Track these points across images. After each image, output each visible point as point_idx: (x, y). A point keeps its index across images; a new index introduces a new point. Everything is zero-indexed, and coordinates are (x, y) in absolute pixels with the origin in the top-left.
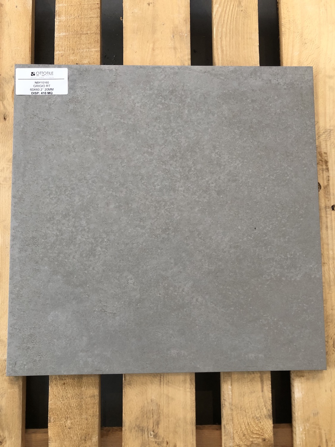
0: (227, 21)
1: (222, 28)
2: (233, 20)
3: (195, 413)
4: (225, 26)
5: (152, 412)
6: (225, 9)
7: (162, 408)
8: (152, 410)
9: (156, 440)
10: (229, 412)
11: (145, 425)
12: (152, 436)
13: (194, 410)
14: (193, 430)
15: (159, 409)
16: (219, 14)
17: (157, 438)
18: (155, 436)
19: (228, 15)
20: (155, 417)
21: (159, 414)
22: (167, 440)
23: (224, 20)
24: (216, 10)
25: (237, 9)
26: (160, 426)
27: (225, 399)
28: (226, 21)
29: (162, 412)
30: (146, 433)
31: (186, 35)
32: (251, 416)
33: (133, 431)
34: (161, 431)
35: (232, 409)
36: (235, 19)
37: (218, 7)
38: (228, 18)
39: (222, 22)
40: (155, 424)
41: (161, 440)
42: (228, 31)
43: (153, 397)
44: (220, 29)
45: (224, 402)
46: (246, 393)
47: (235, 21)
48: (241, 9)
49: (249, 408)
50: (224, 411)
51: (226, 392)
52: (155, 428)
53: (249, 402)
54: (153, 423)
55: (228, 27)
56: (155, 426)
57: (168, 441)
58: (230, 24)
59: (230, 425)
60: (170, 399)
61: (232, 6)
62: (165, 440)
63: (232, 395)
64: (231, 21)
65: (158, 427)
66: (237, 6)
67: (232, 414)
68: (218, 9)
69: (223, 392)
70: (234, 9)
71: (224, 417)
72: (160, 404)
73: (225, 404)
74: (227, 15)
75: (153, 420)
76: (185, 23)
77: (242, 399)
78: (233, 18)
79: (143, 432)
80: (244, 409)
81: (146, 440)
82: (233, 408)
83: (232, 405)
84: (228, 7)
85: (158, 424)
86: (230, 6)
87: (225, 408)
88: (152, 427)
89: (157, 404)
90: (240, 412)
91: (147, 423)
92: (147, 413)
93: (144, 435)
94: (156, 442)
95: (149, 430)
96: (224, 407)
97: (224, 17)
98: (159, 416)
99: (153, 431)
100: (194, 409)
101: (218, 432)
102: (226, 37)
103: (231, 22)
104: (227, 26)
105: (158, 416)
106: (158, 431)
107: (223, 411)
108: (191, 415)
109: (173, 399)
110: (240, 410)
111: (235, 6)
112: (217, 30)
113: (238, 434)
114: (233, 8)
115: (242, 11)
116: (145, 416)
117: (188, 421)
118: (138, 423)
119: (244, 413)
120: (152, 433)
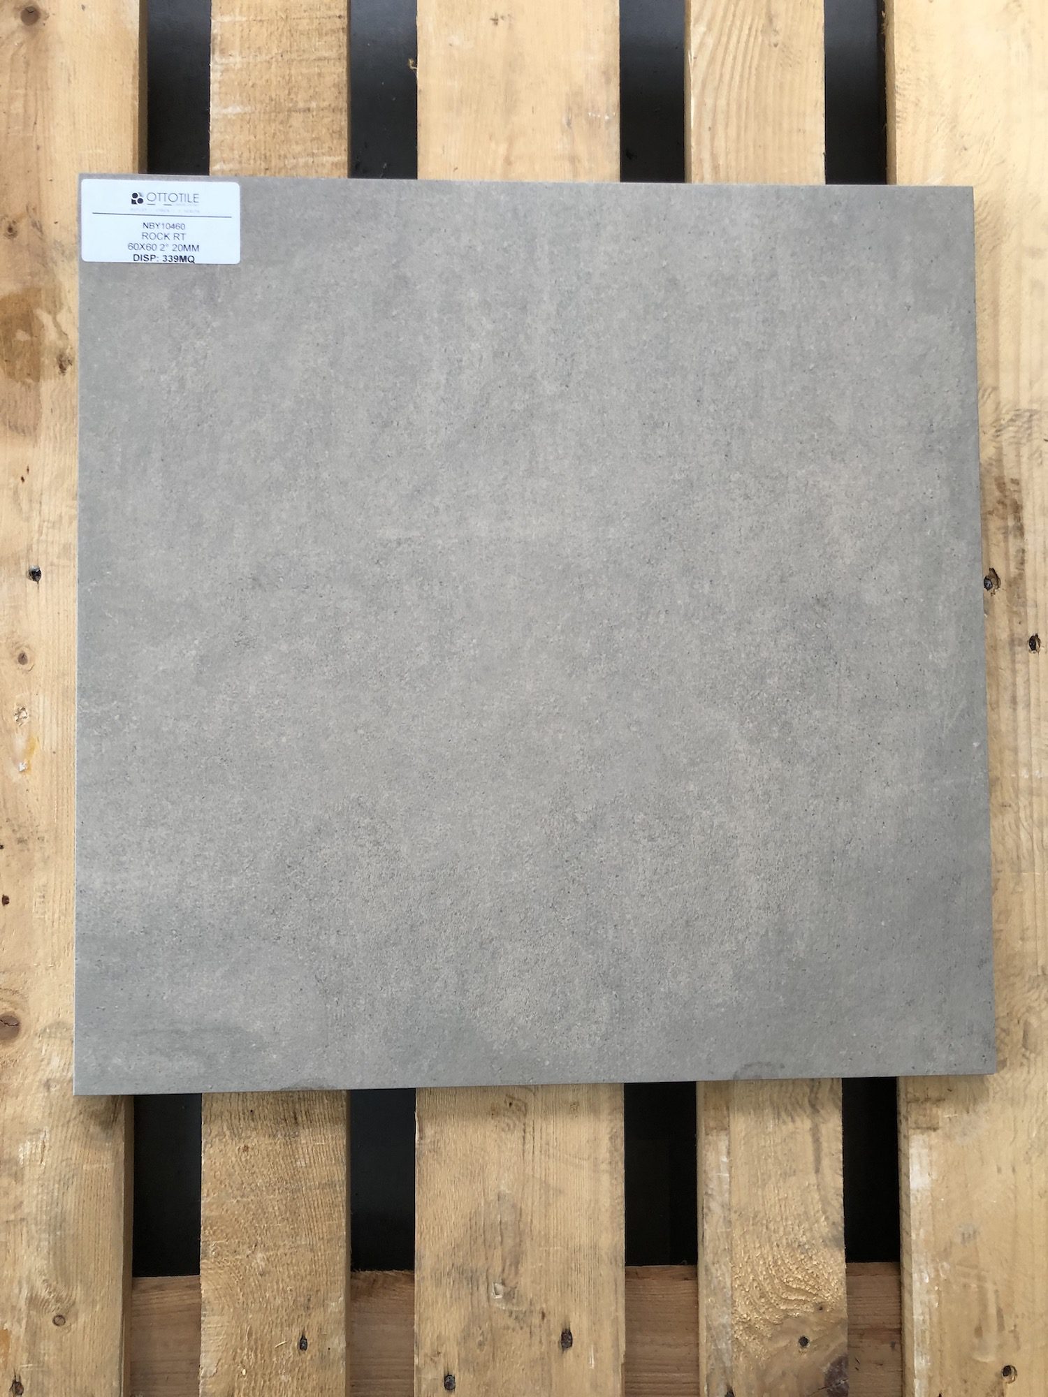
0: (732, 78)
1: (716, 99)
2: (750, 73)
3: (623, 1232)
4: (724, 91)
5: (501, 1229)
6: (724, 39)
7: (530, 1217)
8: (501, 1222)
9: (510, 1306)
10: (721, 1229)
11: (480, 1264)
12: (500, 1297)
13: (619, 1225)
14: (616, 1281)
15: (519, 1221)
16: (707, 54)
17: (515, 1301)
18: (508, 1296)
19: (735, 58)
20: (509, 1242)
21: (520, 1234)
22: (544, 1306)
23: (721, 75)
24: (699, 41)
25: (760, 39)
26: (522, 1270)
27: (710, 1192)
28: (727, 78)
29: (527, 1230)
30: (483, 1289)
31: (607, 118)
32: (784, 1241)
33: (444, 1281)
34: (525, 1283)
35: (730, 1222)
36: (756, 69)
37: (705, 34)
38: (733, 68)
39: (718, 76)
40: (508, 1263)
41: (524, 1308)
42: (734, 107)
43: (502, 1188)
44: (709, 102)
45: (708, 1201)
46: (770, 1177)
47: (753, 78)
48: (774, 40)
49: (778, 1219)
50: (706, 1226)
51: (713, 1174)
52: (509, 1274)
53: (779, 1200)
54: (504, 1261)
55: (734, 94)
56: (507, 1268)
57: (545, 1311)
58: (741, 87)
59: (723, 1267)
60: (551, 1192)
61: (746, 32)
62: (538, 1308)
63: (730, 1182)
64: (742, 76)
65: (517, 1273)
66: (762, 31)
67: (729, 1236)
68: (703, 39)
69: (705, 1171)
70: (752, 39)
71: (706, 1244)
72: (523, 1207)
73: (709, 1208)
74: (731, 57)
75: (503, 1250)
76: (603, 80)
77: (760, 1193)
78: (750, 67)
79: (475, 1284)
80: (765, 1222)
81: (483, 1307)
82: (734, 1217)
83: (729, 1210)
84: (735, 33)
85: (516, 1263)
86: (741, 30)
87: (709, 1218)
88: (500, 1269)
89: (514, 1206)
90: (751, 1228)
91: (487, 1259)
92: (484, 1232)
93: (476, 1294)
94: (511, 1313)
95: (491, 1278)
96: (707, 1214)
97: (723, 64)
98: (521, 1241)
99: (503, 1283)
100: (622, 1220)
101: (689, 1284)
102: (727, 126)
103: (741, 82)
104: (729, 92)
105: (518, 1240)
106: (517, 1283)
107: (703, 1225)
108: (613, 1237)
109: (560, 1191)
110: (753, 1225)
111: (757, 31)
112: (701, 104)
113: (745, 1289)
114: (749, 35)
115: (776, 45)
116: (480, 1241)
117: (603, 1253)
118: (459, 1262)
119: (765, 1230)
120: (500, 1287)
